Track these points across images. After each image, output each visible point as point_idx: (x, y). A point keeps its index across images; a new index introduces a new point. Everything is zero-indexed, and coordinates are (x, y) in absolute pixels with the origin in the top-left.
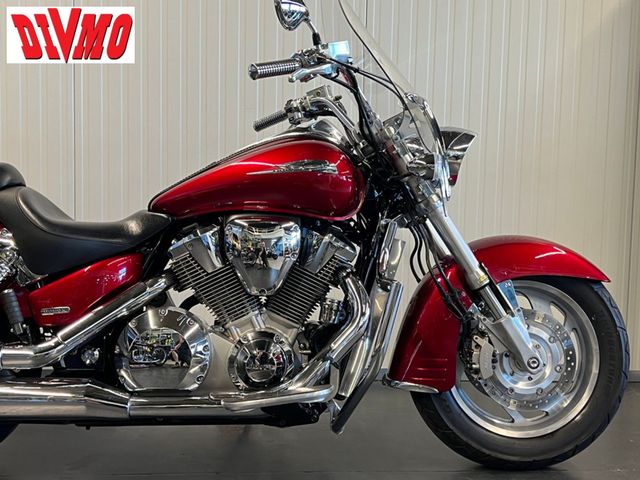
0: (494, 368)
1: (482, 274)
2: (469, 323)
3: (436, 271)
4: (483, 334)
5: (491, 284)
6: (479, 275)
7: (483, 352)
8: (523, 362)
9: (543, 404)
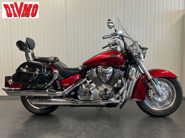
0: (153, 96)
1: (151, 77)
2: (148, 87)
3: (141, 76)
4: (151, 89)
5: (153, 79)
6: (150, 77)
7: (151, 93)
8: (160, 95)
9: (164, 103)
